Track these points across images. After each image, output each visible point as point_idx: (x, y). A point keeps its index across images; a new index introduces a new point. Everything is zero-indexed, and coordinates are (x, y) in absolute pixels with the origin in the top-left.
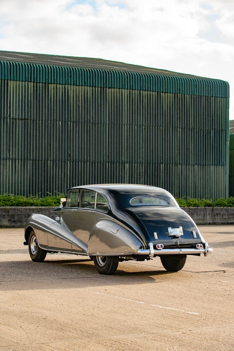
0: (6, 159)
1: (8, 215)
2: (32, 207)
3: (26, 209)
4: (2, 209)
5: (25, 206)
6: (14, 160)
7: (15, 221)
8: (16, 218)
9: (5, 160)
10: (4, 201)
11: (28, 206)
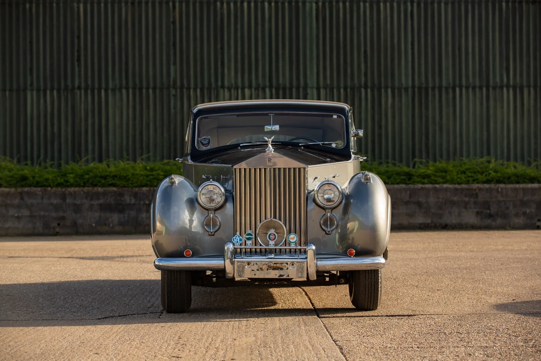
0: (501, 88)
1: (475, 203)
2: (530, 186)
3: (516, 189)
4: (462, 189)
5: (518, 183)
6: (518, 89)
7: (490, 216)
8: (494, 209)
9: (498, 90)
10: (475, 173)
11: (524, 182)
